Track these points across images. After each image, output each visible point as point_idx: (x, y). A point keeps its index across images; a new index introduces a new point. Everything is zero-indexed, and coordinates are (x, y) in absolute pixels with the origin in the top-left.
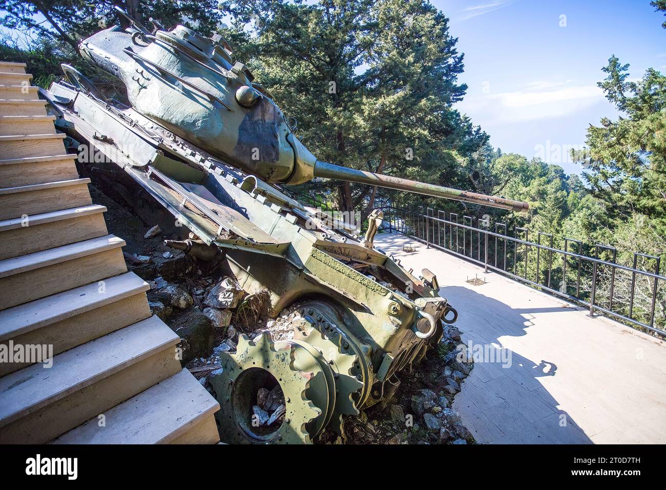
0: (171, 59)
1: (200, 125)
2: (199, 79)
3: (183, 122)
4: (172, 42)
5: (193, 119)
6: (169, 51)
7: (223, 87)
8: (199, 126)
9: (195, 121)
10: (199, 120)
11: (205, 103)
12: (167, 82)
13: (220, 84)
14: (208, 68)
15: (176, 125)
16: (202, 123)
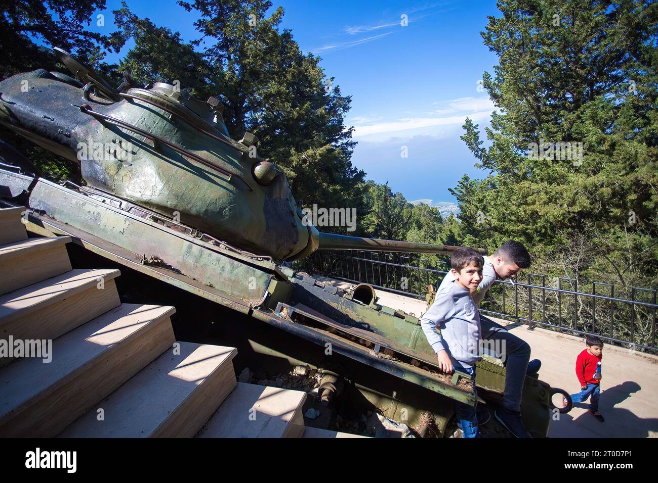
0: (166, 128)
1: (227, 213)
2: (205, 152)
3: (206, 211)
4: (168, 106)
5: (218, 206)
6: (162, 117)
7: (236, 161)
8: (227, 216)
9: (222, 209)
10: (225, 208)
11: (224, 184)
12: (163, 156)
13: (232, 159)
14: (217, 139)
15: (197, 216)
16: (230, 210)
